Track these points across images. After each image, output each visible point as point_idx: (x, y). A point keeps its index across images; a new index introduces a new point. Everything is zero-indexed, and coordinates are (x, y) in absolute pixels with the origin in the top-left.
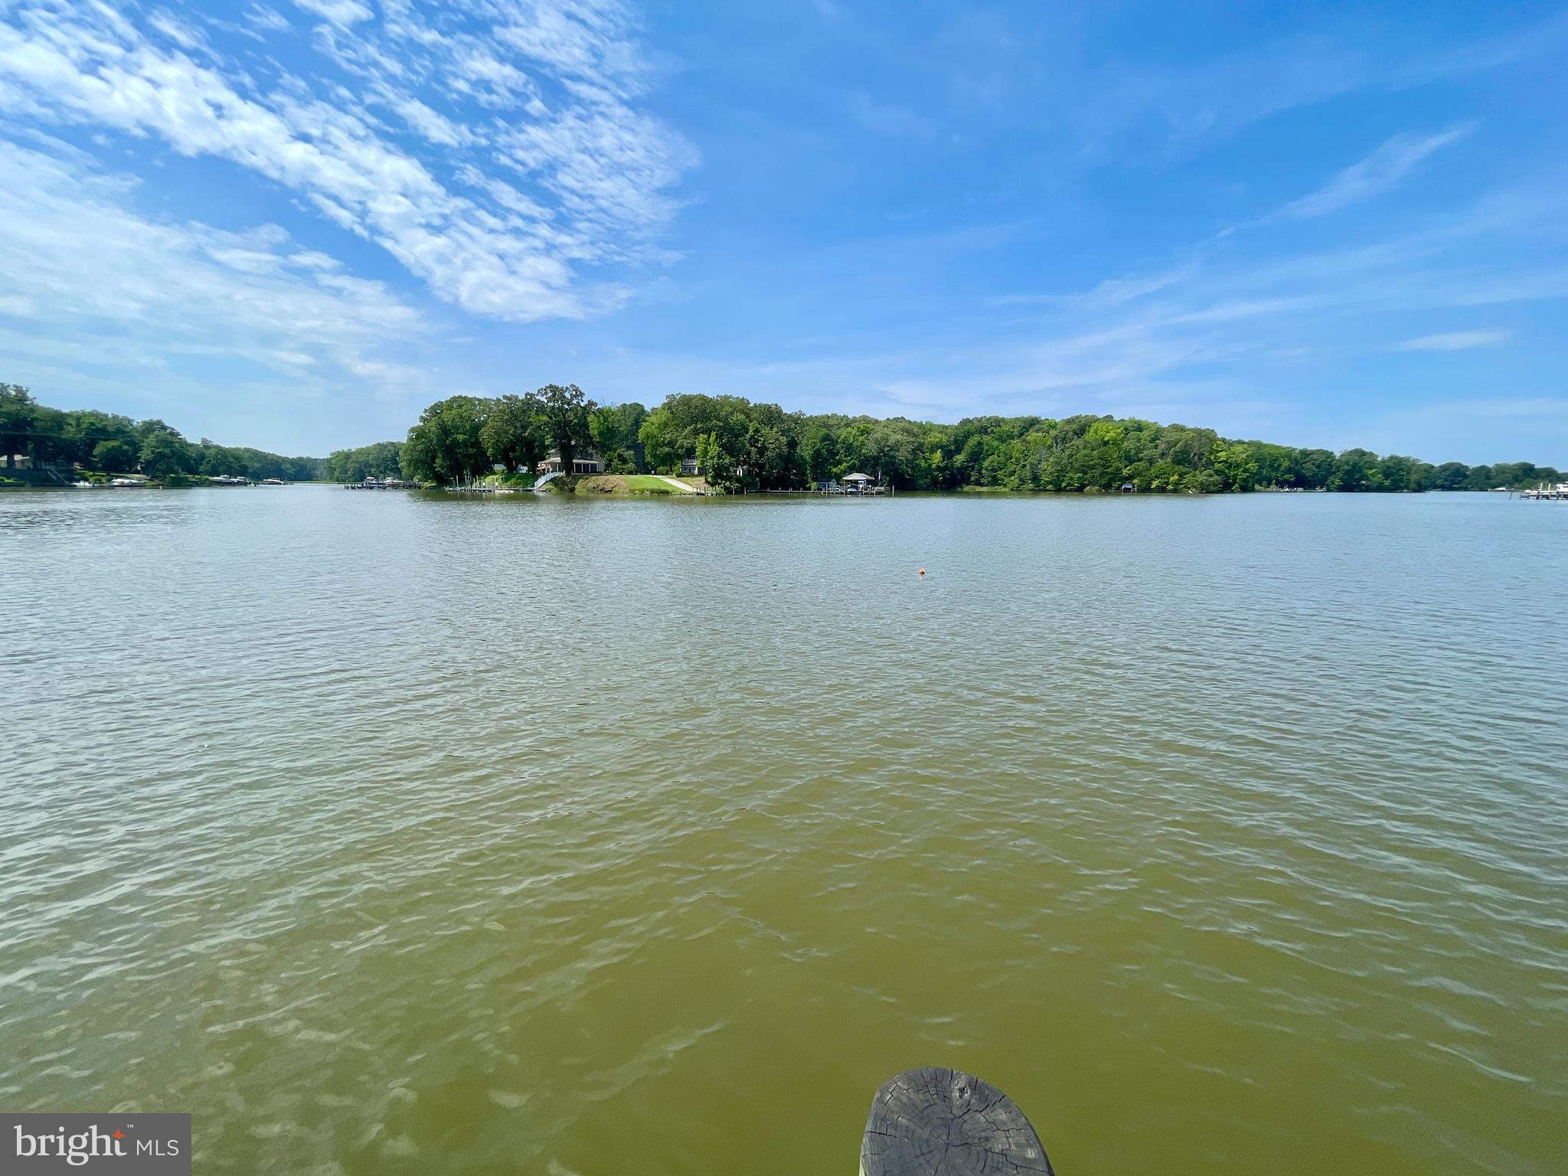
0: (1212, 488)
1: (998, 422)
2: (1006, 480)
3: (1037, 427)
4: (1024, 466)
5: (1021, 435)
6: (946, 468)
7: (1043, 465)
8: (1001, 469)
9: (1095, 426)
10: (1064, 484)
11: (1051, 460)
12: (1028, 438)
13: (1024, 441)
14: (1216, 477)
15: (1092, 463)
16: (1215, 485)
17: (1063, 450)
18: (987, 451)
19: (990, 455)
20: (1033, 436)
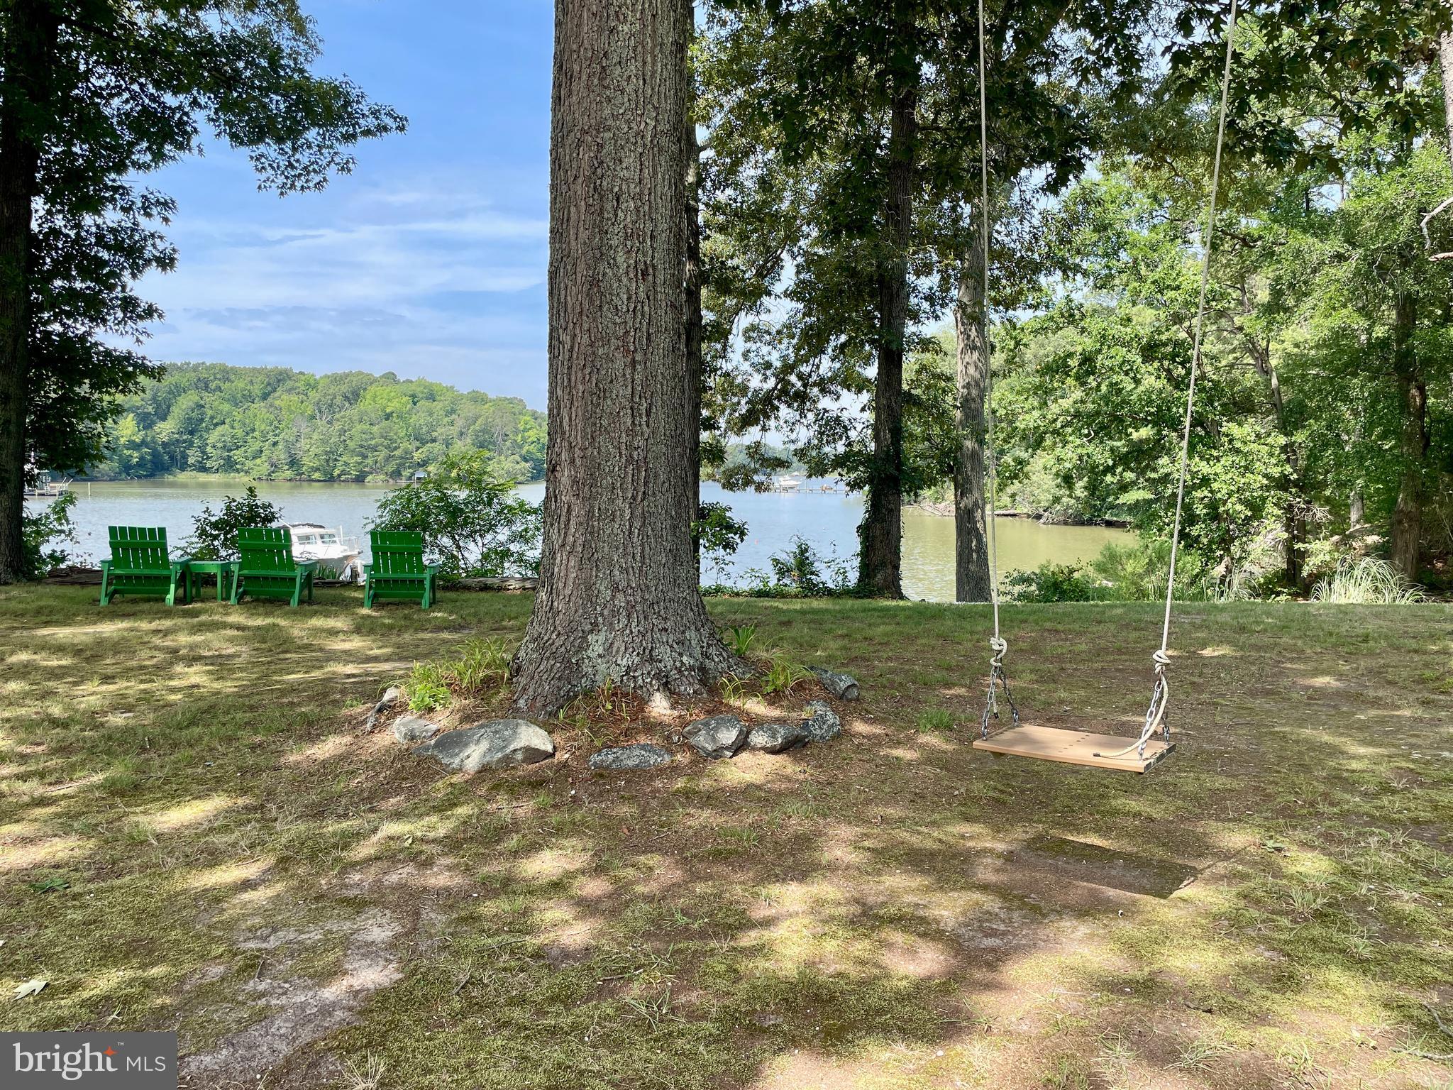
0: (521, 478)
1: (227, 374)
2: (249, 464)
3: (289, 384)
4: (275, 444)
5: (265, 397)
6: (143, 443)
7: (303, 444)
8: (238, 448)
9: (372, 389)
10: (336, 473)
11: (315, 436)
12: (277, 403)
13: (271, 406)
14: (523, 464)
15: (373, 442)
16: (523, 474)
17: (330, 423)
18: (212, 418)
19: (216, 425)
20: (282, 399)
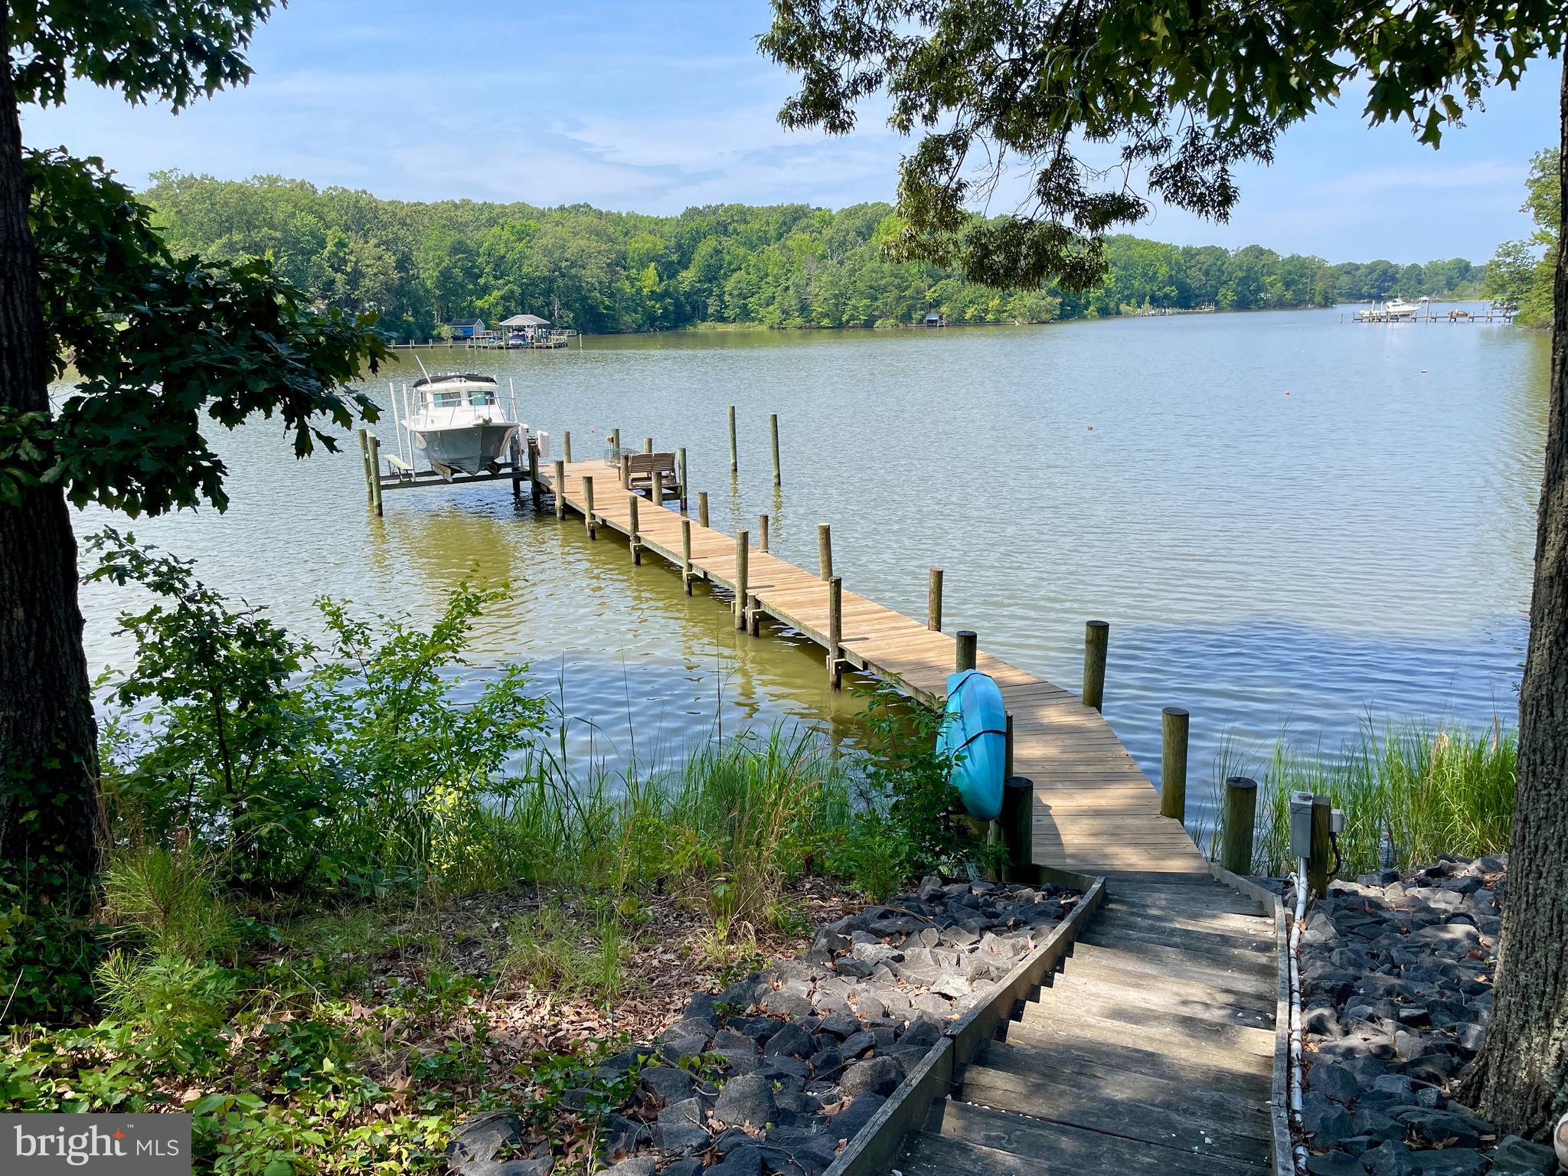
0: (1044, 316)
1: (744, 214)
2: (762, 312)
3: (804, 222)
4: (787, 289)
5: (780, 237)
6: (666, 293)
7: (813, 288)
8: (753, 294)
9: (886, 221)
10: (845, 318)
11: (825, 278)
12: (789, 243)
13: (784, 247)
14: (1049, 299)
15: (883, 282)
16: (1048, 311)
17: (841, 263)
18: (730, 264)
19: (734, 271)
20: (797, 238)
